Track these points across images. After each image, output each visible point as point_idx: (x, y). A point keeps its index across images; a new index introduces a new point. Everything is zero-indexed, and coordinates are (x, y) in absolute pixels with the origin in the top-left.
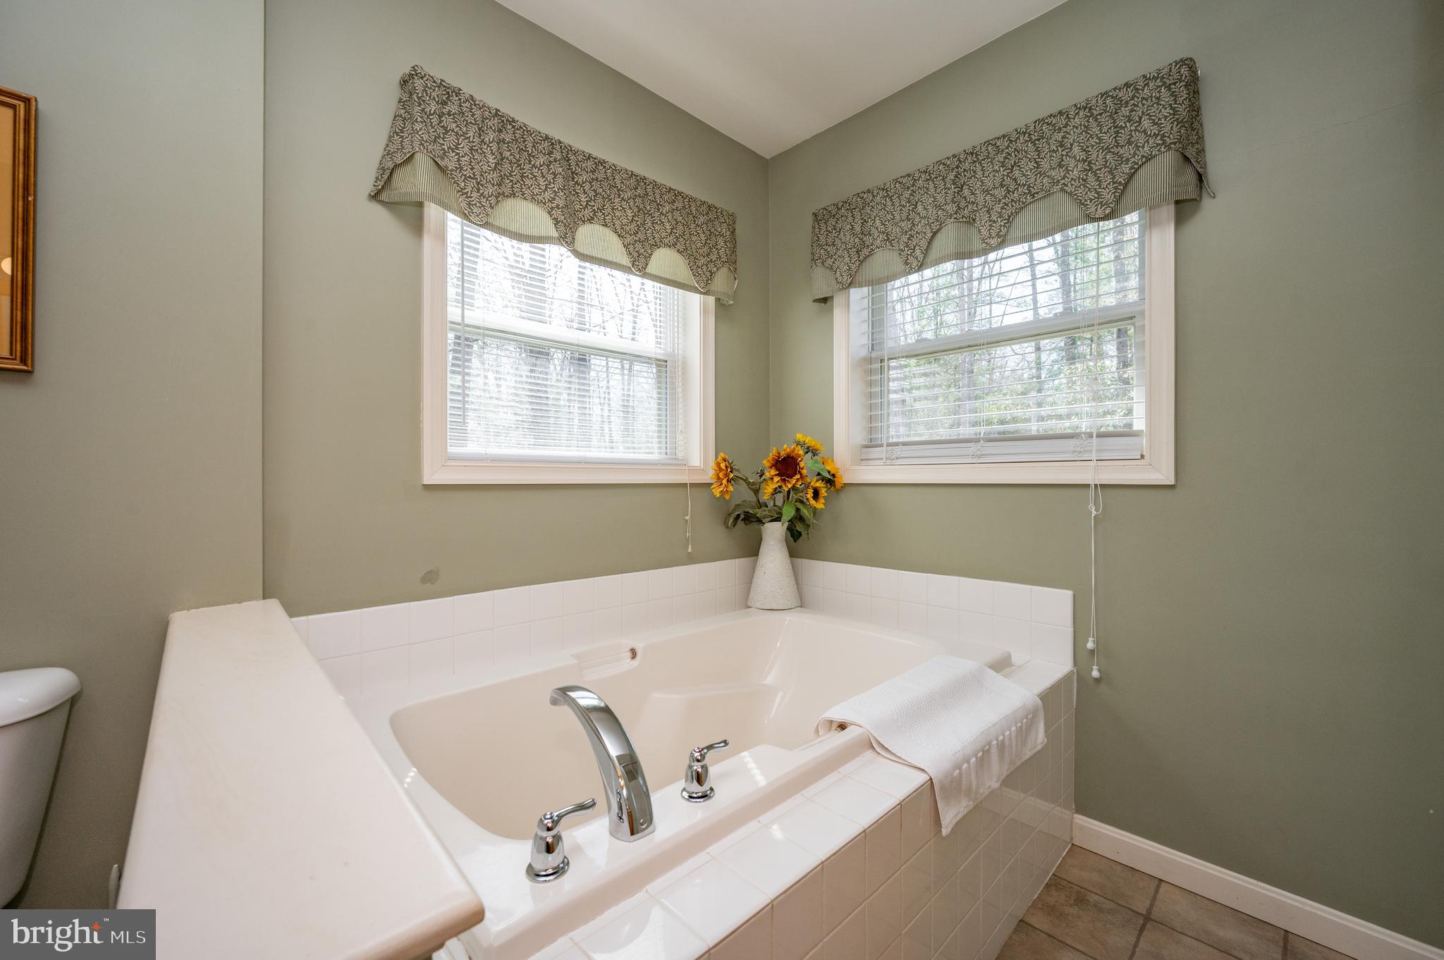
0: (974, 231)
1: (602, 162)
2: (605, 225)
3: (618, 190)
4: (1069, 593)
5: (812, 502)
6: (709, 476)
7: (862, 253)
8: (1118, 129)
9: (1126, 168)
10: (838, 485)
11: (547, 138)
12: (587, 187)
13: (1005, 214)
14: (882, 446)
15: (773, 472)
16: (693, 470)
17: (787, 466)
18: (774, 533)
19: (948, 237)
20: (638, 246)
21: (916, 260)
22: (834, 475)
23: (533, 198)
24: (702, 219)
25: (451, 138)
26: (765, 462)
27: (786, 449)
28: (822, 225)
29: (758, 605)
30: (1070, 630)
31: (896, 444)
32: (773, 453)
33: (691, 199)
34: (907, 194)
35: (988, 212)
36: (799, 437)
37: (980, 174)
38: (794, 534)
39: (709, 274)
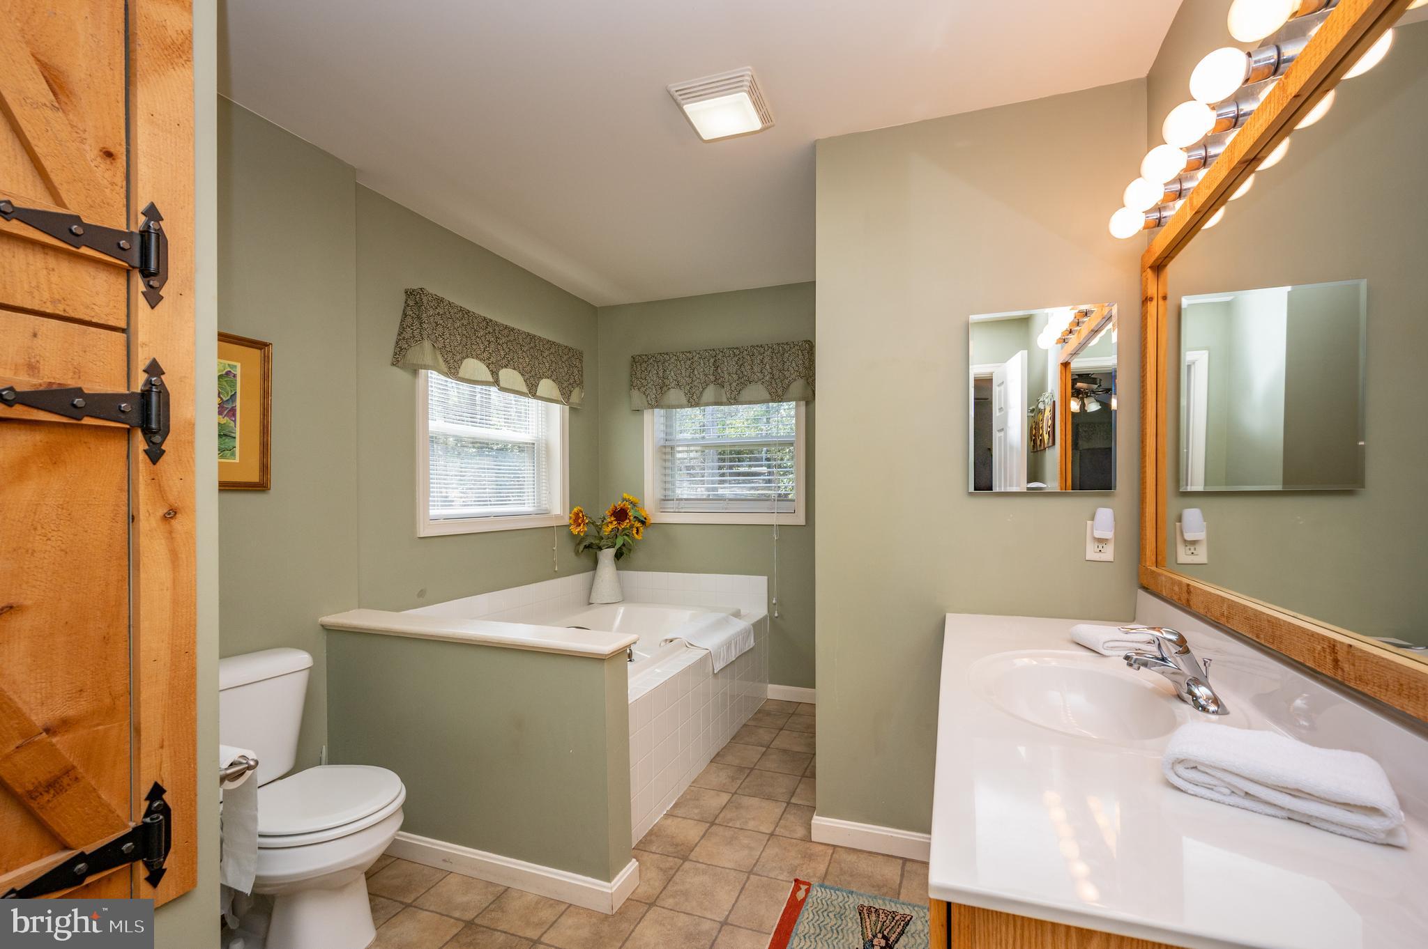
0: (723, 391)
1: (513, 329)
2: (514, 369)
3: (521, 346)
4: (766, 578)
5: (635, 535)
6: (566, 521)
7: (663, 388)
8: (784, 363)
9: (787, 381)
10: (647, 524)
11: (485, 319)
12: (505, 346)
13: (738, 388)
14: (673, 500)
15: (613, 519)
16: (557, 517)
17: (620, 515)
18: (607, 556)
19: (709, 394)
20: (532, 379)
21: (694, 402)
22: (645, 519)
23: (477, 358)
24: (565, 357)
25: (440, 329)
26: (607, 512)
27: (619, 504)
28: (639, 367)
29: (599, 601)
30: (766, 595)
31: (681, 499)
32: (611, 508)
33: (559, 345)
34: (689, 362)
35: (730, 385)
36: (625, 495)
37: (726, 363)
38: (619, 555)
39: (569, 392)
